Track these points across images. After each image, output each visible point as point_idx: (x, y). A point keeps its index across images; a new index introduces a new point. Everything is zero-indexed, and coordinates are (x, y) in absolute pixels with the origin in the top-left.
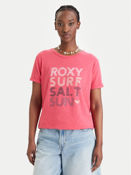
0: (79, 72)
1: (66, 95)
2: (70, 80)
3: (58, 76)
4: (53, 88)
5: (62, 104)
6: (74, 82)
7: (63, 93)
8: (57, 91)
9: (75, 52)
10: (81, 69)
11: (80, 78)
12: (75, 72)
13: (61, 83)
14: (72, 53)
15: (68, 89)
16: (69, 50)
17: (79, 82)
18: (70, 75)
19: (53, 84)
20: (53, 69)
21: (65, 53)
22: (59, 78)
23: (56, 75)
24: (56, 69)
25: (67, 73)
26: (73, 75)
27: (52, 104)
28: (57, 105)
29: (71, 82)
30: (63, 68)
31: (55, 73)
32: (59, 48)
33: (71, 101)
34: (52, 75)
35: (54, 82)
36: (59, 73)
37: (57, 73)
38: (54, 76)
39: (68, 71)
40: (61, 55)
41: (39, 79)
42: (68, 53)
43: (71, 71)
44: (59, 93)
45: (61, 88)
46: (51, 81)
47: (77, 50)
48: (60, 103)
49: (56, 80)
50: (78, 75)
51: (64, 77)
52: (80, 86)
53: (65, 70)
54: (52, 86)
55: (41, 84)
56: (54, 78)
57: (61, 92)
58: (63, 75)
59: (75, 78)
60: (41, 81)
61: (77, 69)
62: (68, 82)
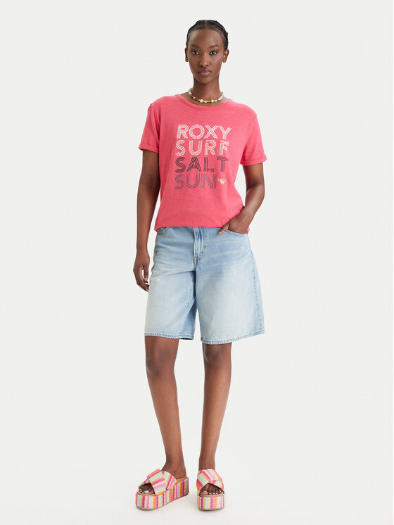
0: (225, 133)
1: (203, 170)
2: (210, 145)
3: (190, 138)
4: (181, 158)
5: (196, 185)
6: (217, 149)
7: (197, 167)
8: (187, 163)
10: (229, 129)
11: (227, 143)
12: (218, 132)
13: (195, 149)
14: (212, 101)
15: (206, 159)
16: (207, 96)
17: (226, 149)
18: (211, 137)
19: (180, 151)
20: (180, 127)
21: (201, 101)
22: (191, 142)
23: (185, 136)
24: (187, 127)
25: (205, 135)
26: (215, 136)
27: (180, 185)
28: (189, 186)
29: (211, 149)
30: (197, 126)
31: (184, 133)
32: (190, 93)
33: (211, 179)
34: (179, 136)
35: (183, 149)
36: (191, 134)
37: (188, 133)
38: (182, 138)
39: (206, 131)
40: (194, 105)
41: (155, 145)
42: (206, 102)
43: (212, 131)
44: (191, 167)
45: (195, 159)
46: (178, 146)
47: (221, 98)
48: (192, 183)
49: (186, 145)
50: (224, 137)
51: (200, 140)
52: (227, 156)
53: (202, 129)
54: (179, 154)
55: (158, 154)
56: (182, 142)
57: (194, 164)
58: (199, 137)
59: (218, 142)
60: (158, 147)
61: (221, 128)
62: (207, 148)
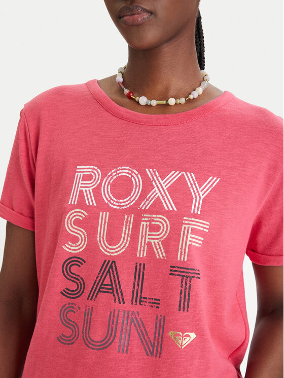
0: (200, 192)
1: (128, 297)
2: (154, 228)
3: (102, 206)
4: (75, 260)
6: (171, 243)
7: (114, 289)
8: (89, 273)
9: (191, 97)
10: (212, 182)
11: (203, 225)
12: (180, 191)
13: (113, 239)
14: (172, 101)
15: (140, 271)
16: (160, 88)
17: (196, 241)
18: (157, 208)
19: (75, 240)
20: (81, 171)
21: (143, 100)
22: (104, 217)
23: (90, 201)
24: (97, 172)
25: (143, 196)
26: (169, 204)
27: (68, 332)
28: (88, 342)
29: (156, 240)
30: (125, 171)
31: (88, 189)
32: (120, 79)
33: (151, 329)
34: (73, 200)
35: (81, 234)
36: (106, 194)
37: (97, 191)
38: (81, 204)
39: (148, 186)
40: (123, 110)
42: (154, 103)
43: (161, 187)
44: (99, 288)
45: (110, 266)
46: (69, 227)
47: (200, 90)
48: (98, 334)
49: (89, 224)
50: (196, 206)
51: (129, 211)
52: (198, 264)
53: (137, 180)
54: (70, 249)
56: (81, 214)
57: (107, 281)
58: (126, 203)
59: (176, 220)
60: (33, 218)
61: (190, 178)
62: (146, 237)
